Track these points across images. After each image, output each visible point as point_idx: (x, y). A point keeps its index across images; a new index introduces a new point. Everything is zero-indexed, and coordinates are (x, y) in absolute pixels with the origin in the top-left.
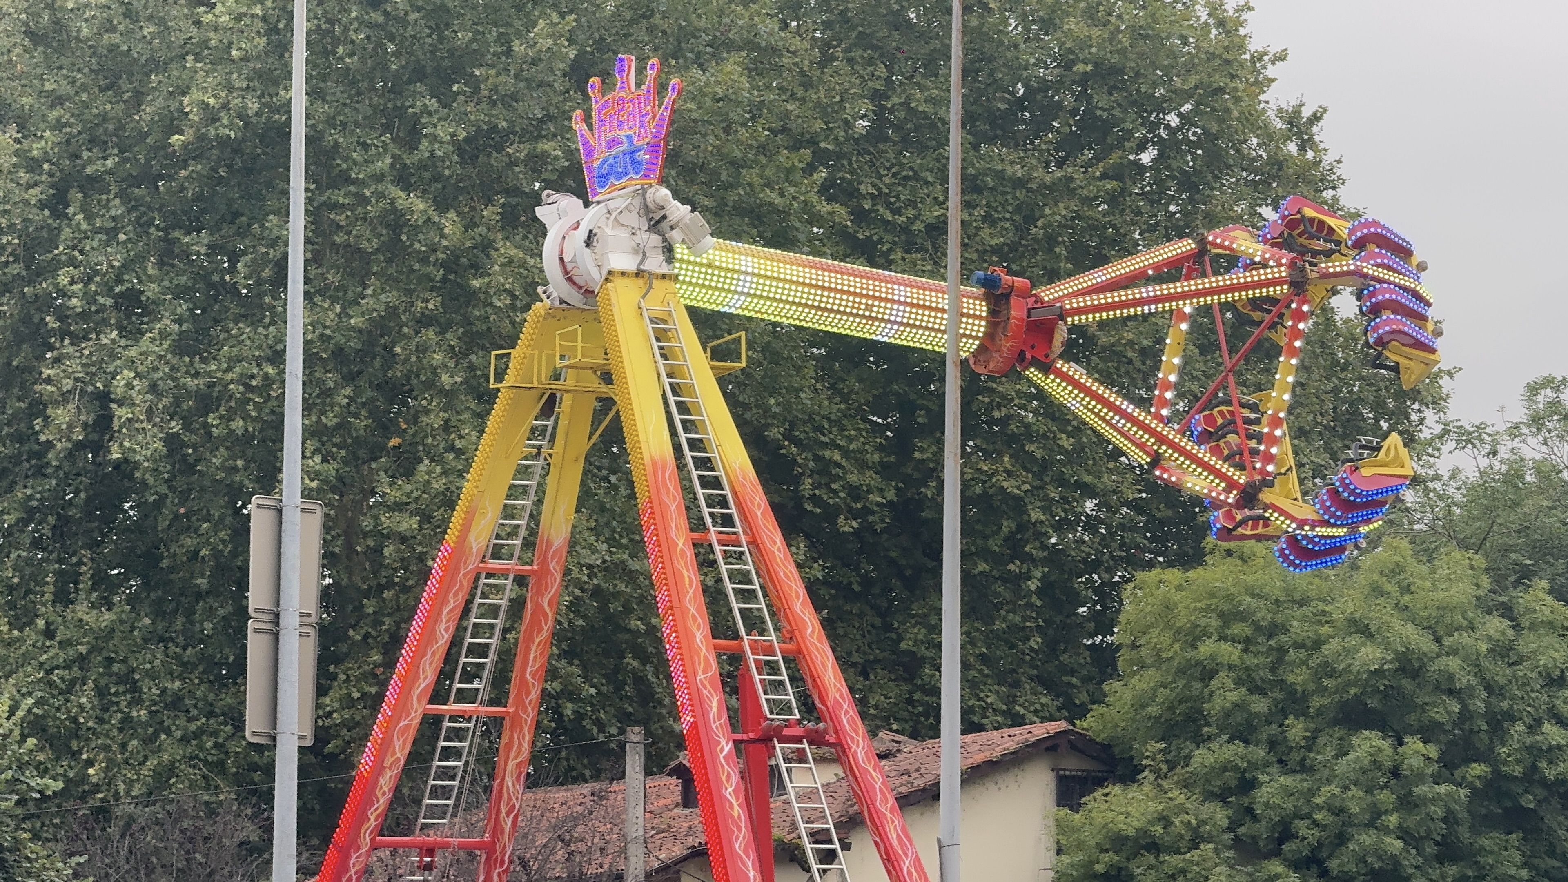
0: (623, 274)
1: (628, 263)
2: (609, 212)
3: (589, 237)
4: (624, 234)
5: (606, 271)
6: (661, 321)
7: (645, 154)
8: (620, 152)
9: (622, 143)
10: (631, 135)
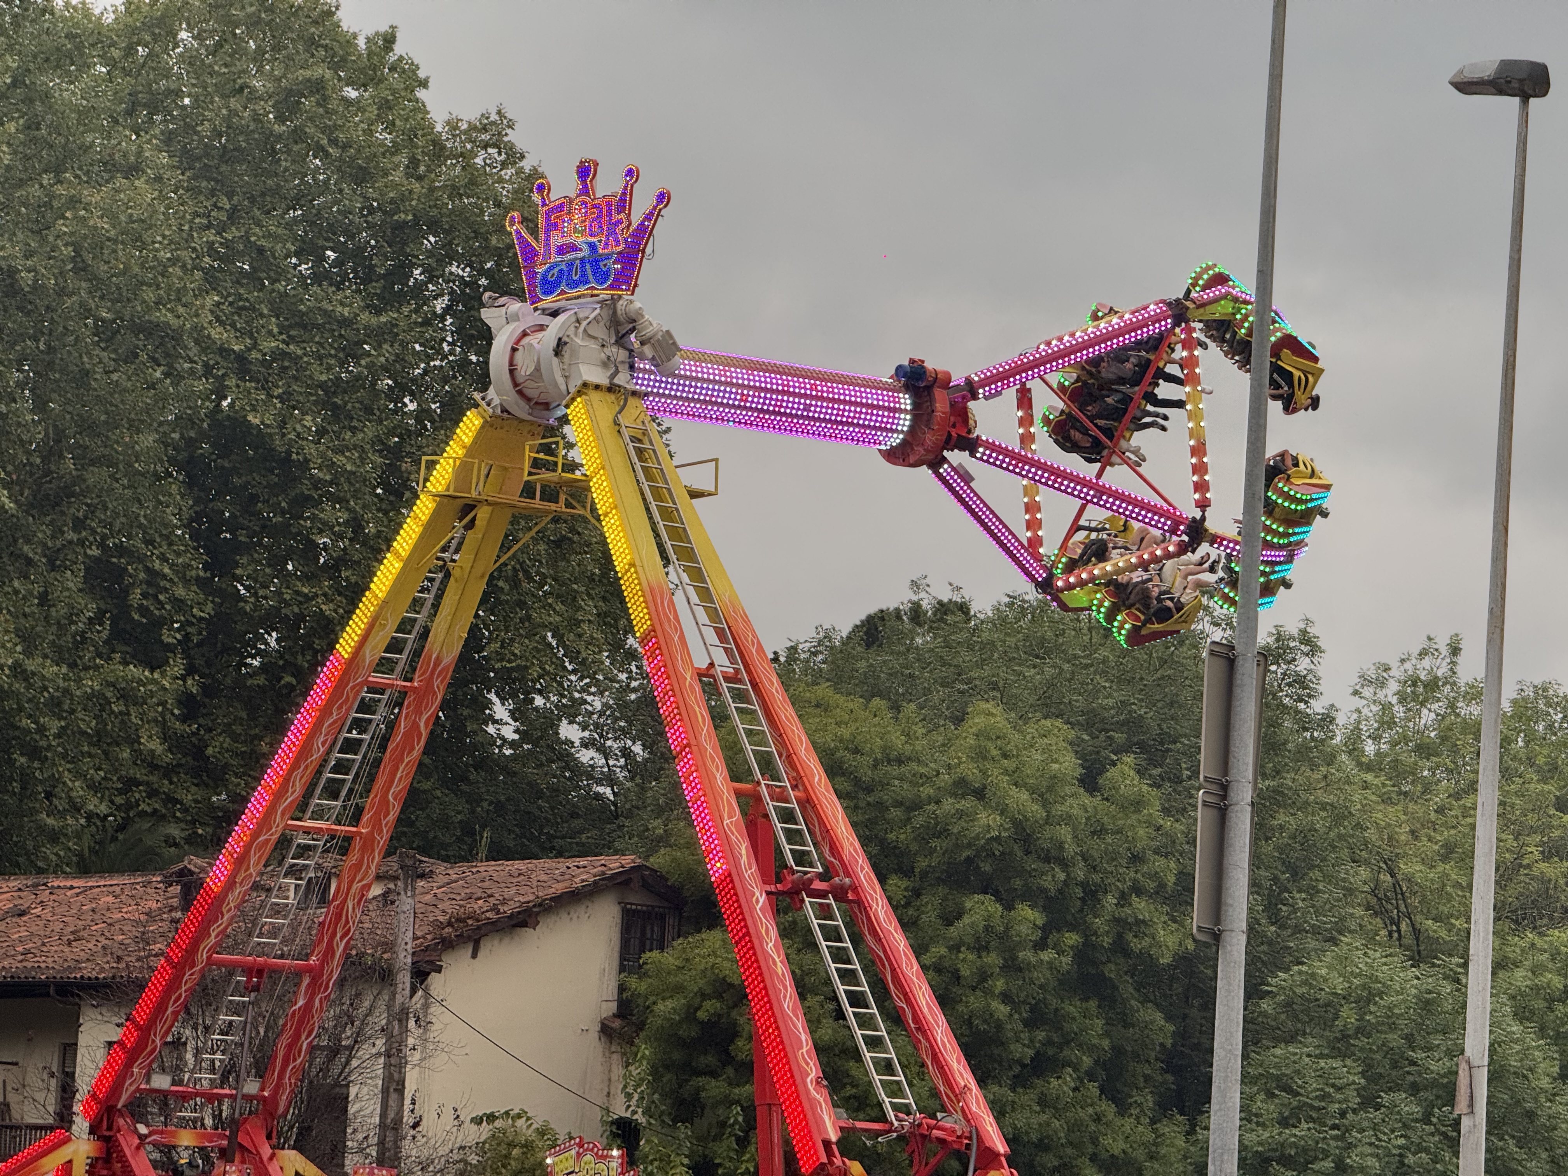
0: (597, 387)
1: (598, 377)
2: (578, 321)
3: (558, 345)
4: (594, 346)
5: (579, 383)
6: (634, 439)
7: (614, 263)
8: (576, 259)
9: (581, 250)
10: (595, 243)
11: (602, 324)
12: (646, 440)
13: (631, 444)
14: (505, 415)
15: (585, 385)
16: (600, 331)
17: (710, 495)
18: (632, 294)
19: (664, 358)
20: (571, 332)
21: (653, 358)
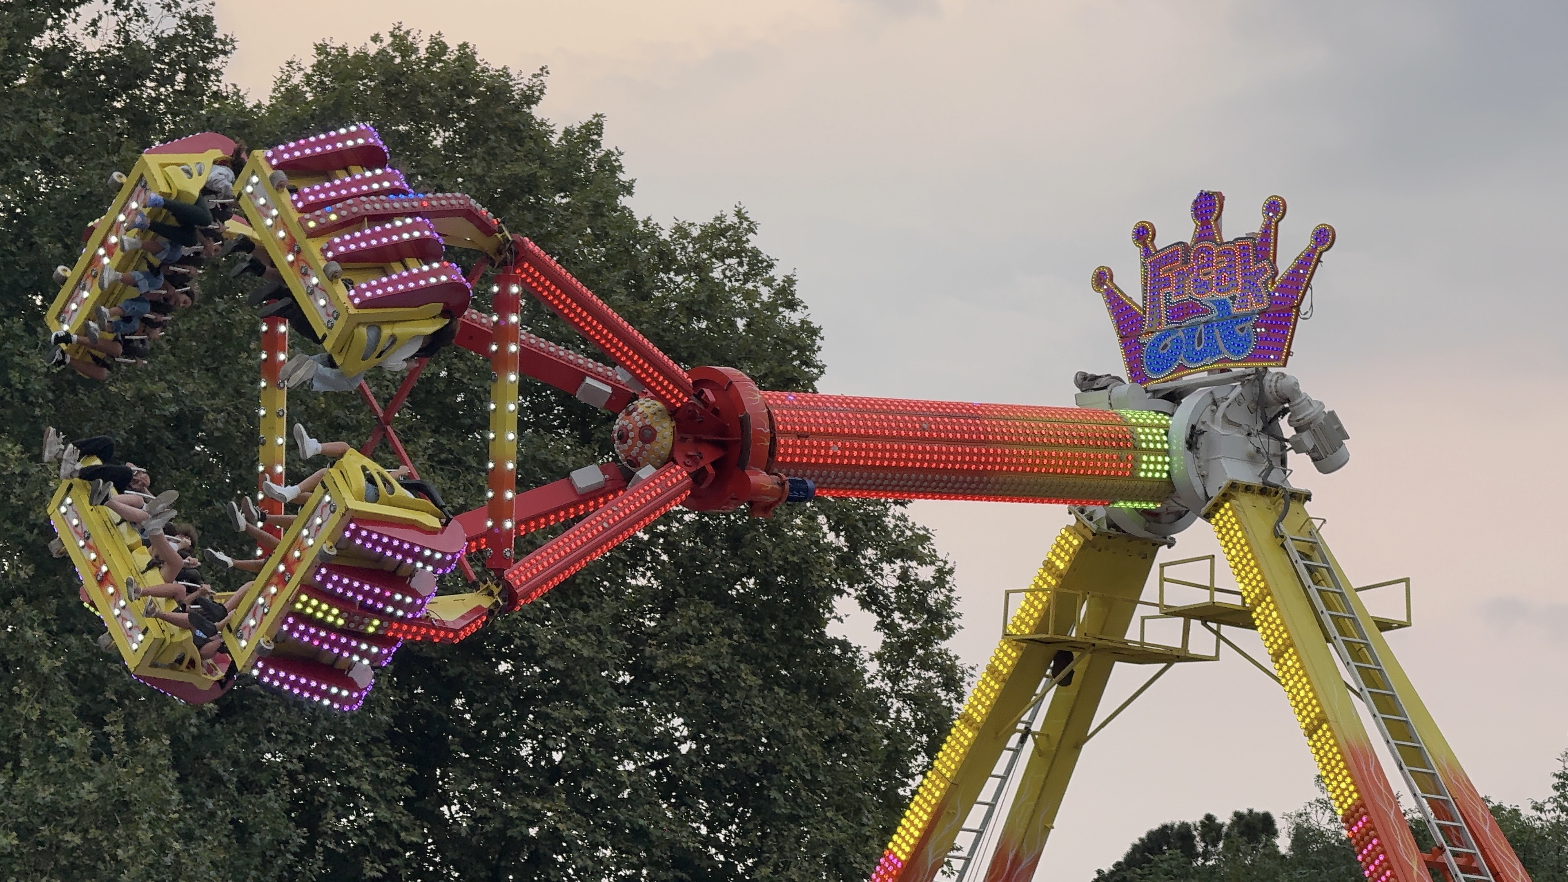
0: (1248, 488)
1: (1247, 475)
2: (1215, 403)
3: (1191, 436)
4: (1238, 436)
5: (1224, 483)
6: (1305, 556)
7: (1255, 326)
8: (1199, 323)
10: (1225, 300)
11: (1244, 406)
12: (1316, 555)
13: (1301, 562)
14: (1113, 531)
15: (1233, 486)
16: (1242, 416)
17: (1401, 626)
18: (1285, 365)
19: (1329, 450)
20: (1206, 417)
21: (1315, 449)
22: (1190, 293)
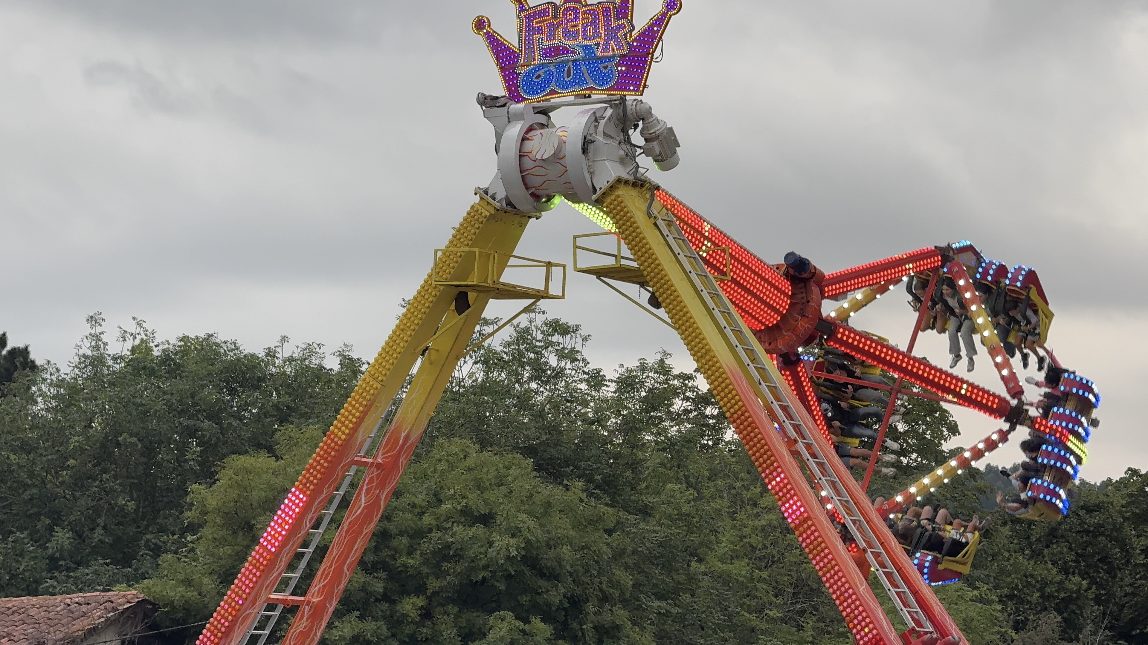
0: (627, 182)
1: (624, 173)
2: (596, 120)
3: (584, 144)
5: (611, 179)
7: (617, 65)
8: (568, 61)
9: (573, 52)
10: (590, 46)
11: (612, 122)
13: (670, 236)
14: (509, 208)
15: (617, 181)
16: (611, 128)
18: (642, 95)
19: (667, 155)
20: (592, 130)
21: (658, 154)
22: (560, 40)
